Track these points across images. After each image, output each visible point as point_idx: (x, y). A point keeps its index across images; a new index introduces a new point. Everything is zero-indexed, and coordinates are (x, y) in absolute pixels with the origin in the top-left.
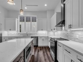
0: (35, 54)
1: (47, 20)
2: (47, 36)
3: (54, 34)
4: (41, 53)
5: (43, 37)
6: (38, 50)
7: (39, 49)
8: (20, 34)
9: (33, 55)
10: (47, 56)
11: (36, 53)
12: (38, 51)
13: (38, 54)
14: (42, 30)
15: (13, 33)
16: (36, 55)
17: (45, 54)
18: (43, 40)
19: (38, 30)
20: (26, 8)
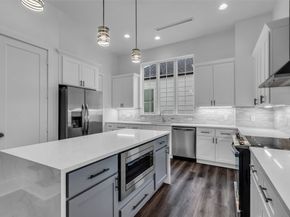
0: (174, 182)
1: (234, 62)
2: (234, 127)
3: (272, 120)
4: (197, 186)
5: (215, 128)
6: (192, 174)
7: (197, 171)
8: (146, 116)
9: (164, 185)
10: (216, 202)
11: (181, 181)
12: (190, 178)
13: (184, 187)
14: (213, 103)
15: (128, 115)
16: (176, 188)
17: (213, 192)
18: (215, 141)
20: (157, 38)
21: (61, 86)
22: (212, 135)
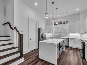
0: (65, 50)
2: (80, 38)
4: (71, 52)
9: (63, 51)
12: (69, 50)
13: (68, 52)
14: (74, 32)
15: (50, 35)
17: (75, 53)
18: (74, 42)
19: (70, 32)
21: (38, 29)
22: (74, 40)
